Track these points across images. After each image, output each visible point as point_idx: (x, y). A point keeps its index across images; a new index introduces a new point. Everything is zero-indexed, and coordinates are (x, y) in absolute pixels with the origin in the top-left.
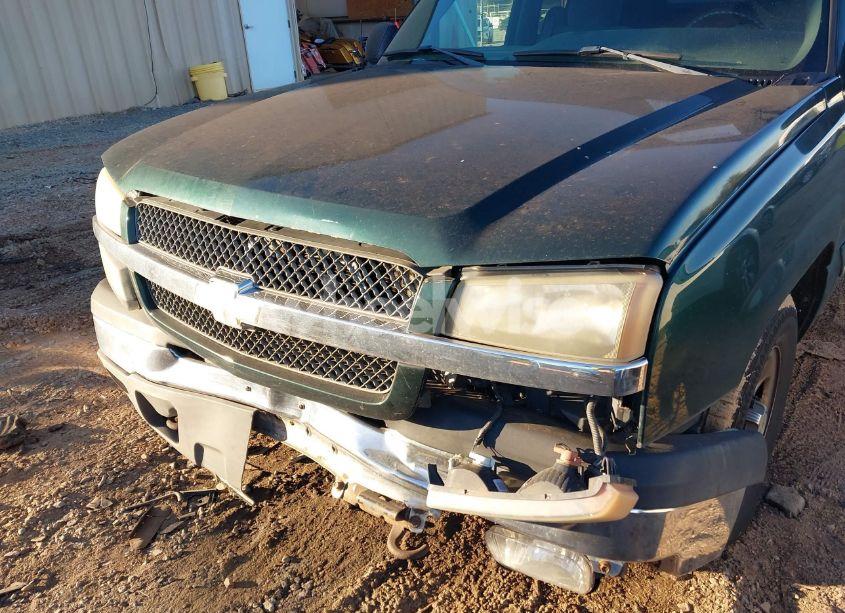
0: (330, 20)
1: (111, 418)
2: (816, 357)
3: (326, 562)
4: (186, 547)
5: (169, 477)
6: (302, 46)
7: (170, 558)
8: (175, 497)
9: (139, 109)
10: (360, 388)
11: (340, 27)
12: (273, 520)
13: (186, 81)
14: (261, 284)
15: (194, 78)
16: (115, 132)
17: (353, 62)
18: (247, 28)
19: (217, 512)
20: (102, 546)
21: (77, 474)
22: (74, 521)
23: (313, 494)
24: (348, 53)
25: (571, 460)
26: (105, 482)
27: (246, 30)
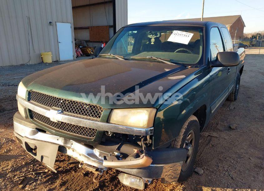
0: (84, 41)
1: (14, 153)
2: (212, 136)
3: (76, 189)
4: (36, 187)
5: (31, 169)
6: (76, 48)
7: (31, 190)
8: (33, 174)
9: (24, 65)
10: (87, 137)
11: (88, 43)
12: (61, 179)
13: (40, 57)
14: (63, 111)
15: (42, 56)
16: (16, 71)
17: (91, 54)
18: (60, 42)
19: (45, 177)
20: (10, 187)
21: (3, 168)
22: (2, 181)
23: (73, 172)
24: (89, 51)
25: (137, 152)
26: (12, 170)
27: (59, 44)
